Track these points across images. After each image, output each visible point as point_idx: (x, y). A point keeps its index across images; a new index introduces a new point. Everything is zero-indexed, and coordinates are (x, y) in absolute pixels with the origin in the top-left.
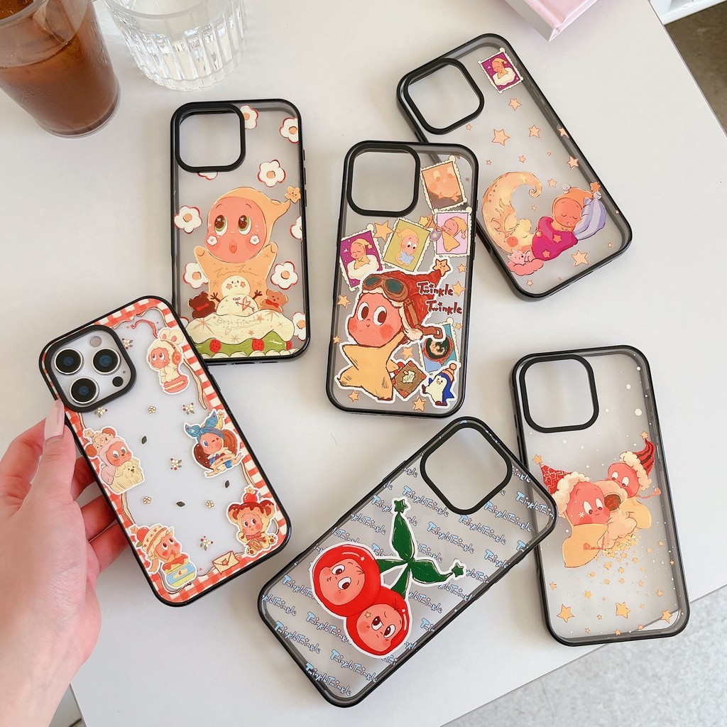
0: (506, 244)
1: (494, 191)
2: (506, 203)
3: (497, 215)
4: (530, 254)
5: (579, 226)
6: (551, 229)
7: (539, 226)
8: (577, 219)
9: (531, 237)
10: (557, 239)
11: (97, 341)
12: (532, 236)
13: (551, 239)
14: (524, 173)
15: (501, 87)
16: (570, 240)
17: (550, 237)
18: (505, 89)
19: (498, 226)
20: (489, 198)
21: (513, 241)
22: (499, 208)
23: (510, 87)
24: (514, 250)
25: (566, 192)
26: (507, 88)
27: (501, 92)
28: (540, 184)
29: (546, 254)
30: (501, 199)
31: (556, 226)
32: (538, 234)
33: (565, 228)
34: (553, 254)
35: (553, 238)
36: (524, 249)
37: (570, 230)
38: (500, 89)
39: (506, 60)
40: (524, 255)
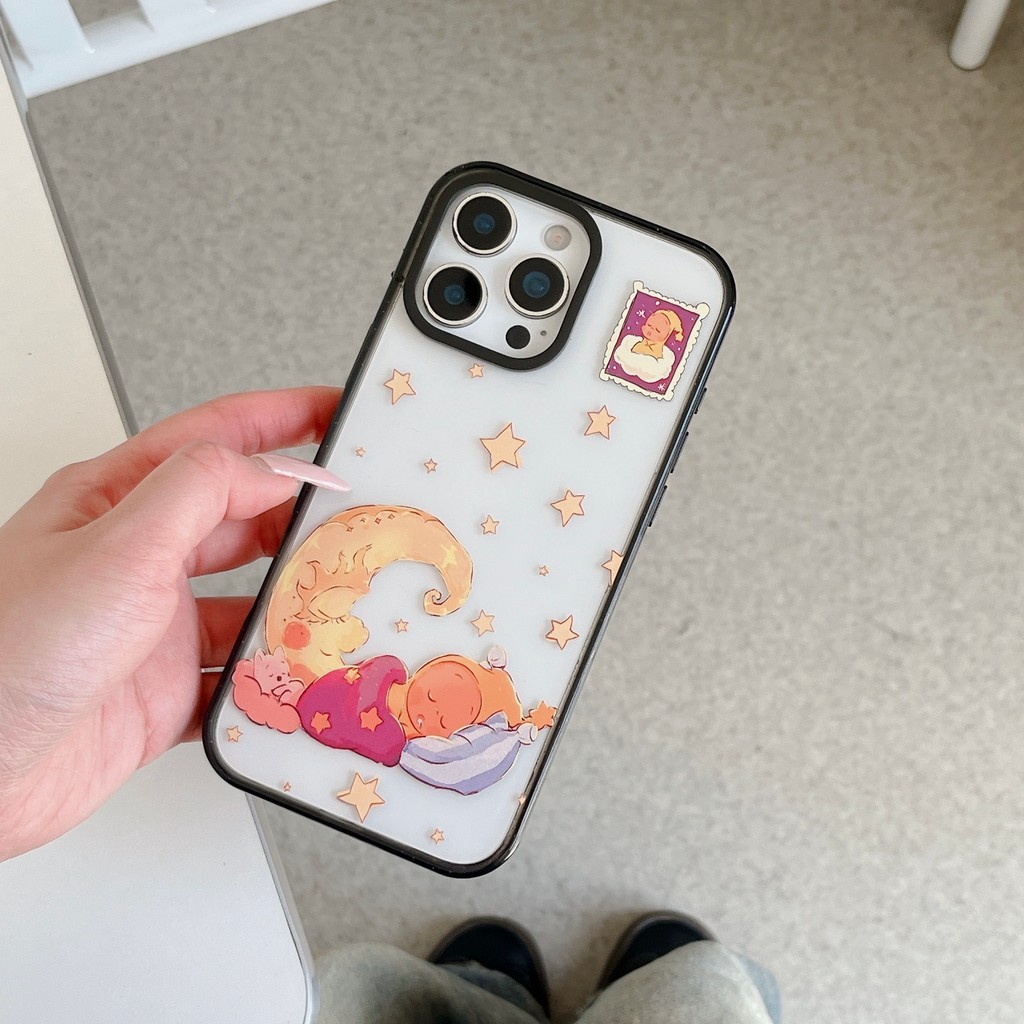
0: (281, 628)
1: (378, 521)
2: (370, 563)
3: (329, 565)
4: (297, 689)
5: (432, 744)
6: (383, 692)
7: (370, 664)
8: (442, 728)
9: (332, 665)
10: (370, 720)
11: (559, 240)
12: (341, 666)
13: (360, 707)
14: (461, 554)
15: (614, 369)
16: (386, 748)
17: (363, 701)
18: (618, 380)
19: (307, 582)
20: (355, 523)
21: (296, 636)
22: (348, 559)
23: (632, 386)
24: (281, 653)
25: (485, 664)
26: (624, 383)
27: (605, 377)
28: (461, 601)
29: (320, 722)
30: (369, 546)
31: (396, 698)
32: (352, 675)
33: (404, 719)
34: (329, 736)
35: (367, 710)
36: (297, 670)
37: (409, 731)
38: (609, 371)
39: (687, 335)
40: (285, 679)
